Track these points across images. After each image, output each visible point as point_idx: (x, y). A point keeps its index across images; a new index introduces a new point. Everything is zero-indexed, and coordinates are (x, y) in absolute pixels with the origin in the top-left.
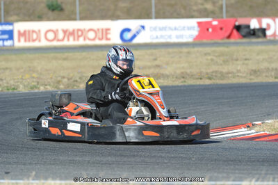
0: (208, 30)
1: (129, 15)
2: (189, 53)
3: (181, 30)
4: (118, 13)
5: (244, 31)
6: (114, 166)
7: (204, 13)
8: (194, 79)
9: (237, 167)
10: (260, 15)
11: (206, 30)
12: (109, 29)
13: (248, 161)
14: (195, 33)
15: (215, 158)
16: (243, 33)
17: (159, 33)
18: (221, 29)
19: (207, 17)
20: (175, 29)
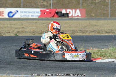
0: (44, 13)
1: (12, 6)
2: (36, 23)
3: (33, 13)
4: (7, 5)
5: (60, 14)
6: (3, 68)
7: (43, 6)
8: (38, 33)
9: (55, 70)
10: (66, 8)
11: (44, 14)
12: (3, 12)
13: (59, 68)
14: (39, 14)
15: (46, 66)
16: (59, 15)
17: (24, 14)
18: (50, 13)
19: (44, 8)
20: (31, 12)
